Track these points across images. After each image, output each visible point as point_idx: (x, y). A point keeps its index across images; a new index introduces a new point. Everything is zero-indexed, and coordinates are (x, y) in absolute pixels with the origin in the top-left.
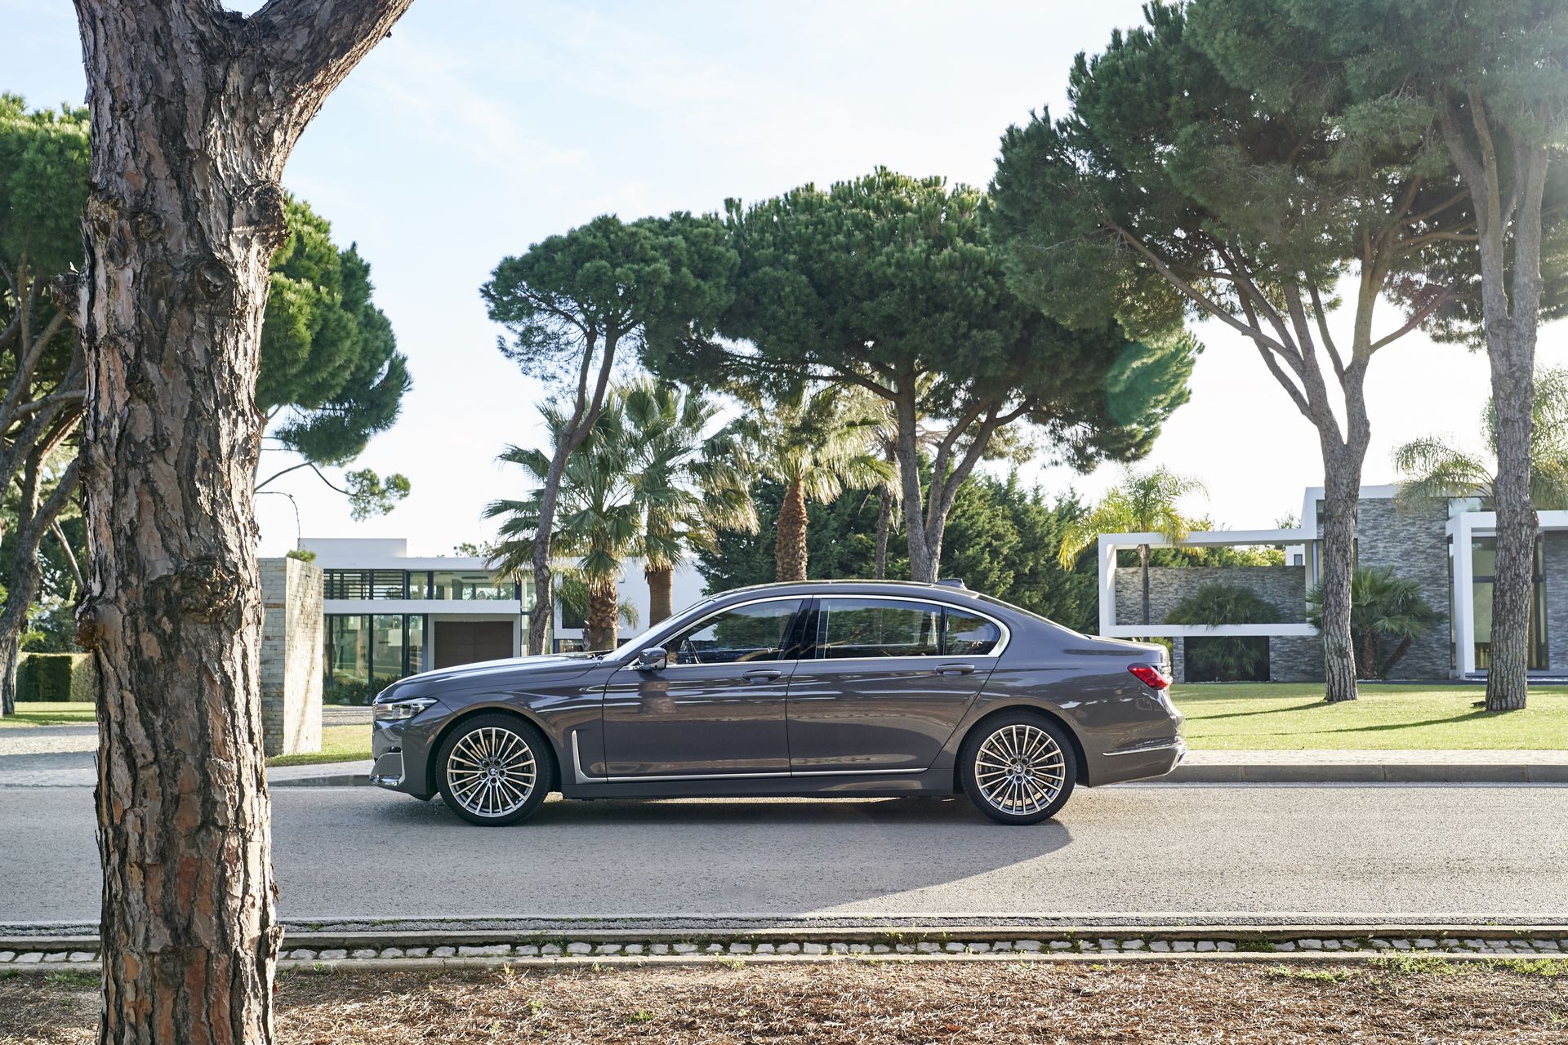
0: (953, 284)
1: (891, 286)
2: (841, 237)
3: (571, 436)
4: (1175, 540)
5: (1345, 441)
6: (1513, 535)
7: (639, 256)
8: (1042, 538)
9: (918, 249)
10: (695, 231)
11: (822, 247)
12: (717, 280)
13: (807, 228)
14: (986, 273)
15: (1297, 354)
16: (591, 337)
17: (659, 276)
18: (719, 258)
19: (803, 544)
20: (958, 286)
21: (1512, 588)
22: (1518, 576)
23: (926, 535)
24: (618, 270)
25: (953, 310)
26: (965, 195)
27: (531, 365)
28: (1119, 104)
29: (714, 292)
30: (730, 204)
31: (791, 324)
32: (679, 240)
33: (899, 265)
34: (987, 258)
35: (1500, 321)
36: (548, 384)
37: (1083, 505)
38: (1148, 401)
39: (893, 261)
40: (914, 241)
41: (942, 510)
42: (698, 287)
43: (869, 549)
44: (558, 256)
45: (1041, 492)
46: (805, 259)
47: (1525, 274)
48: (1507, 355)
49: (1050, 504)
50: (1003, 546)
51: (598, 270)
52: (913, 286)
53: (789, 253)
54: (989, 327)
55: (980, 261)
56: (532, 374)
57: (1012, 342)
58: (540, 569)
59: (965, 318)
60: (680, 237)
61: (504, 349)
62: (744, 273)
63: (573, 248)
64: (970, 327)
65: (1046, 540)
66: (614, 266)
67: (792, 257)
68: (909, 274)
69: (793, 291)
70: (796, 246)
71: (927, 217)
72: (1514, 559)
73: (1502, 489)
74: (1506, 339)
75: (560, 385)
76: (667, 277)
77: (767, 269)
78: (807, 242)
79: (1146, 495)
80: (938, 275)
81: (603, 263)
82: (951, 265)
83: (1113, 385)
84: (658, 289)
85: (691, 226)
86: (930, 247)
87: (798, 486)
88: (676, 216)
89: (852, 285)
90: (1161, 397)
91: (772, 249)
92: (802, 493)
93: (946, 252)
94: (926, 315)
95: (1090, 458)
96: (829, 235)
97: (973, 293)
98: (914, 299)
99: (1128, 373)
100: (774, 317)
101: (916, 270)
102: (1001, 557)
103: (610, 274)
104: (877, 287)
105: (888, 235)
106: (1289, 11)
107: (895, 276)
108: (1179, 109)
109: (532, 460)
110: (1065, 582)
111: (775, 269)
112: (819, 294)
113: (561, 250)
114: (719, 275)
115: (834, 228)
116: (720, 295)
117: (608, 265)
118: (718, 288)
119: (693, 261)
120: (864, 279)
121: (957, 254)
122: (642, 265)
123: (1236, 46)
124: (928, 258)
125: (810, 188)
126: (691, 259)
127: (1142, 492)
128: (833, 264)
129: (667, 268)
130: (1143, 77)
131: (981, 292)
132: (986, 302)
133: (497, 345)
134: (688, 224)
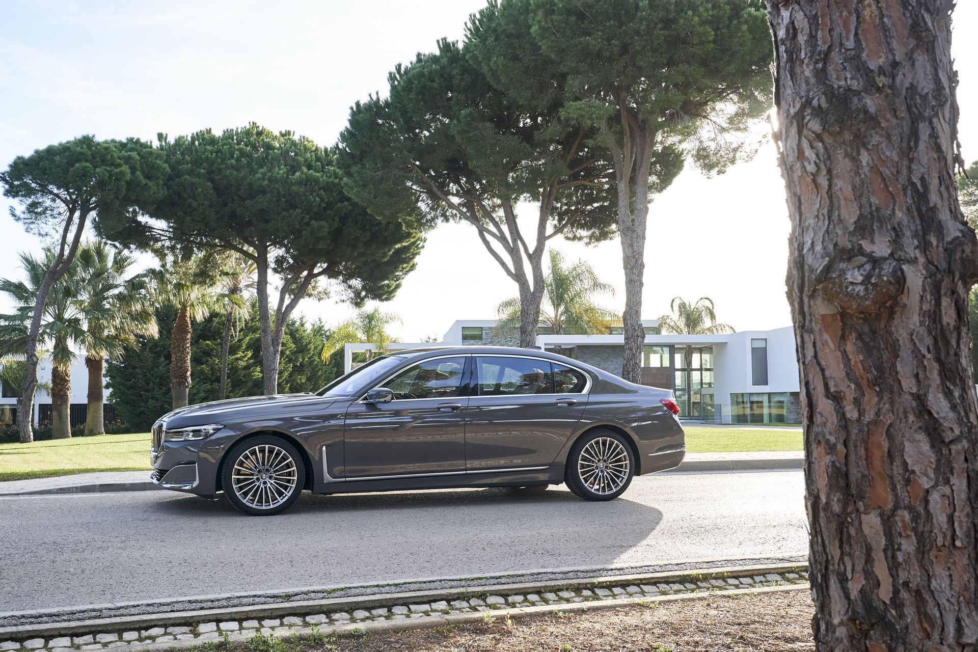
0: (301, 193)
1: (264, 192)
2: (233, 161)
3: (54, 273)
4: (381, 347)
5: (532, 291)
6: (634, 342)
7: (110, 162)
8: (306, 346)
9: (281, 172)
10: (144, 150)
11: (221, 166)
12: (157, 181)
13: (212, 154)
14: (320, 189)
15: (508, 242)
16: (72, 212)
17: (124, 175)
18: (158, 168)
19: (188, 345)
20: (304, 195)
21: (633, 370)
22: (636, 363)
23: (272, 340)
24: (98, 170)
25: (301, 208)
26: (306, 143)
27: (32, 226)
28: (423, 94)
29: (155, 188)
30: (160, 136)
31: (201, 211)
32: (134, 154)
33: (269, 180)
34: (321, 180)
35: (628, 228)
36: (43, 239)
37: (326, 328)
38: (398, 267)
39: (267, 177)
40: (279, 167)
41: (282, 326)
42: (146, 184)
43: (212, 350)
44: (57, 158)
45: (304, 320)
46: (210, 172)
47: (641, 204)
48: (631, 246)
49: (308, 327)
50: (287, 349)
51: (84, 168)
52: (279, 193)
53: (200, 168)
54: (321, 220)
55: (316, 181)
56: (32, 232)
57: (333, 229)
58: (31, 356)
59: (308, 214)
60: (135, 153)
61: (14, 215)
62: (170, 178)
63: (67, 154)
64: (311, 219)
65: (309, 347)
66: (95, 167)
67: (202, 171)
68: (277, 186)
69: (202, 191)
70: (205, 164)
71: (285, 153)
72: (634, 355)
73: (628, 317)
74: (631, 237)
75: (53, 240)
76: (128, 176)
77: (187, 177)
78: (211, 163)
79: (370, 322)
80: (293, 187)
81: (88, 164)
82: (300, 183)
83: (383, 257)
84: (123, 183)
85: (141, 146)
86: (288, 171)
87: (186, 310)
88: (131, 140)
89: (239, 190)
90: (405, 266)
91: (190, 165)
92: (188, 315)
93: (298, 174)
94: (285, 210)
95: (362, 299)
96: (224, 160)
97: (313, 199)
98: (278, 201)
99: (393, 250)
100: (190, 206)
101: (280, 183)
102: (285, 356)
103: (92, 171)
104: (256, 192)
105: (262, 162)
106: (541, 46)
107: (268, 186)
108: (458, 100)
109: (17, 290)
110: (318, 371)
111: (192, 177)
112: (217, 194)
113: (59, 154)
114: (158, 178)
115: (228, 156)
116: (159, 190)
117: (91, 166)
118: (158, 186)
119: (142, 168)
120: (246, 187)
121: (303, 176)
122: (113, 167)
123: (503, 65)
124: (287, 177)
125: (209, 131)
126: (141, 166)
127: (367, 320)
128: (227, 177)
129: (128, 171)
130: (437, 79)
131: (317, 199)
132: (320, 205)
133: (9, 212)
134: (138, 145)
